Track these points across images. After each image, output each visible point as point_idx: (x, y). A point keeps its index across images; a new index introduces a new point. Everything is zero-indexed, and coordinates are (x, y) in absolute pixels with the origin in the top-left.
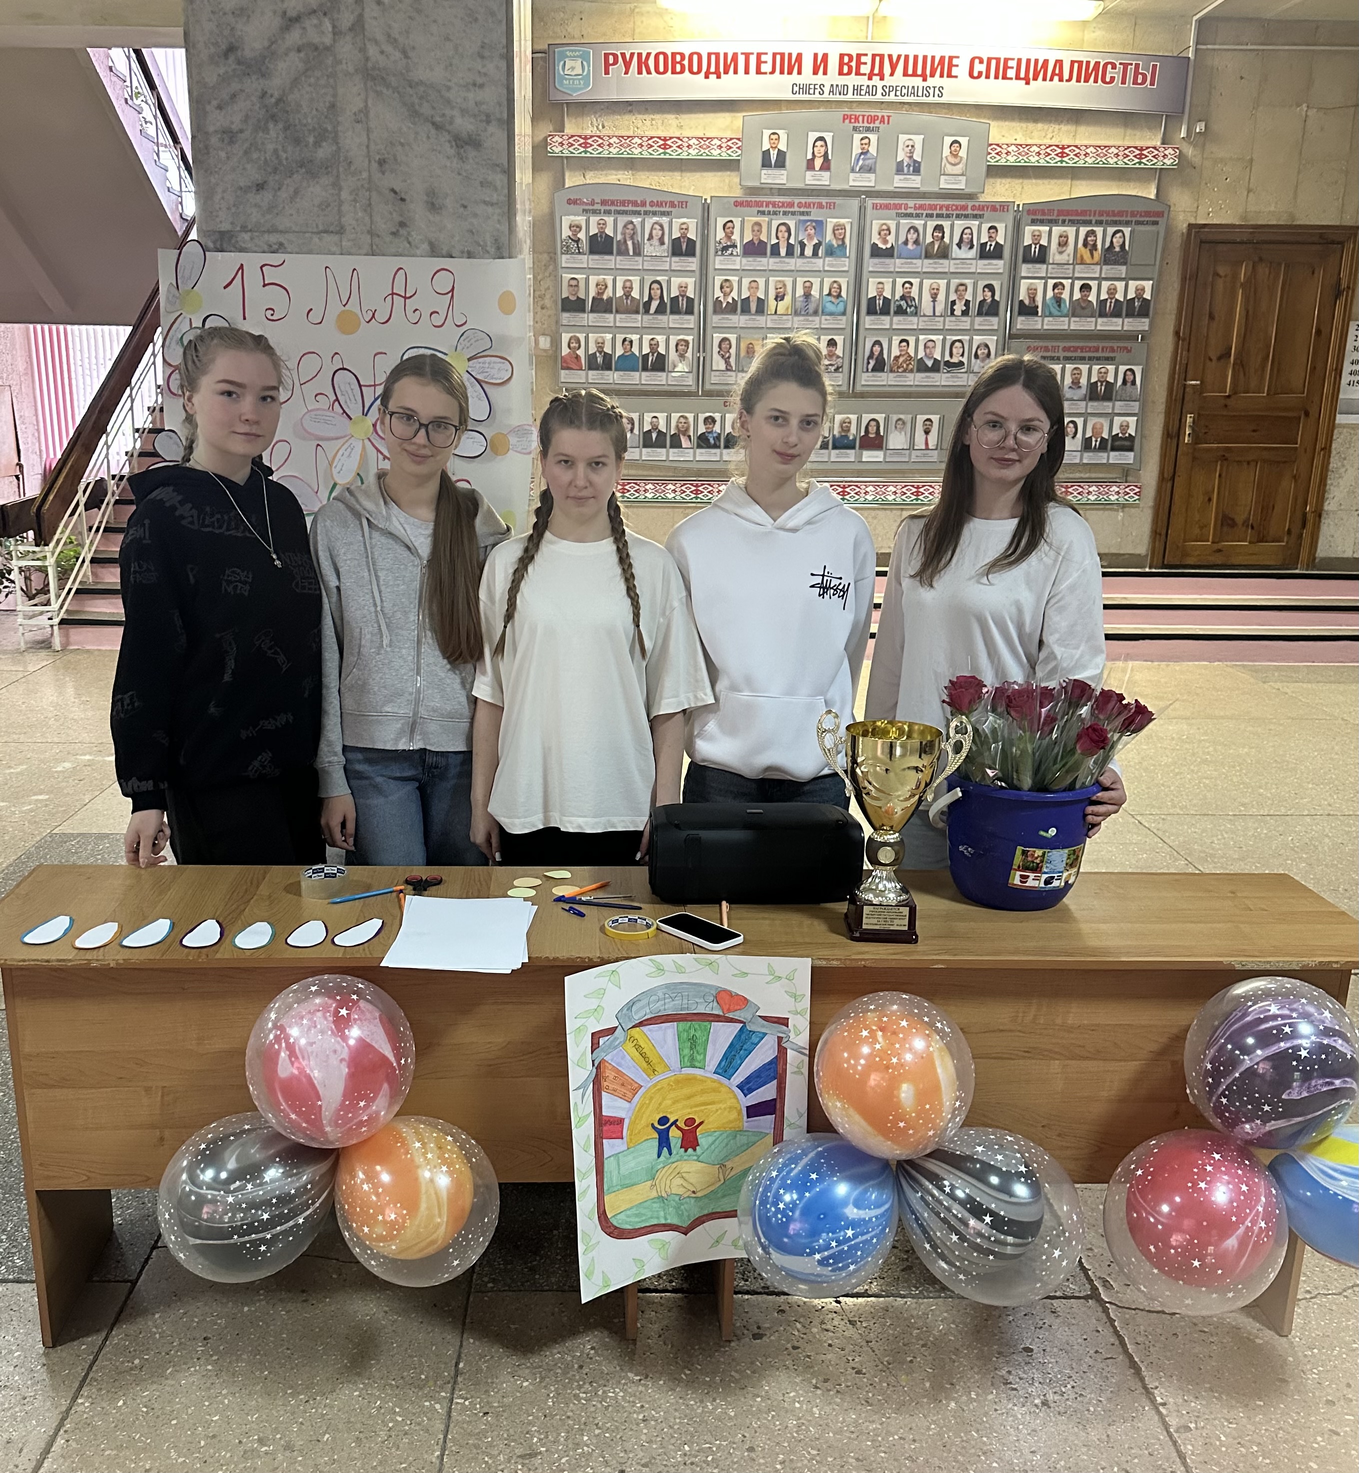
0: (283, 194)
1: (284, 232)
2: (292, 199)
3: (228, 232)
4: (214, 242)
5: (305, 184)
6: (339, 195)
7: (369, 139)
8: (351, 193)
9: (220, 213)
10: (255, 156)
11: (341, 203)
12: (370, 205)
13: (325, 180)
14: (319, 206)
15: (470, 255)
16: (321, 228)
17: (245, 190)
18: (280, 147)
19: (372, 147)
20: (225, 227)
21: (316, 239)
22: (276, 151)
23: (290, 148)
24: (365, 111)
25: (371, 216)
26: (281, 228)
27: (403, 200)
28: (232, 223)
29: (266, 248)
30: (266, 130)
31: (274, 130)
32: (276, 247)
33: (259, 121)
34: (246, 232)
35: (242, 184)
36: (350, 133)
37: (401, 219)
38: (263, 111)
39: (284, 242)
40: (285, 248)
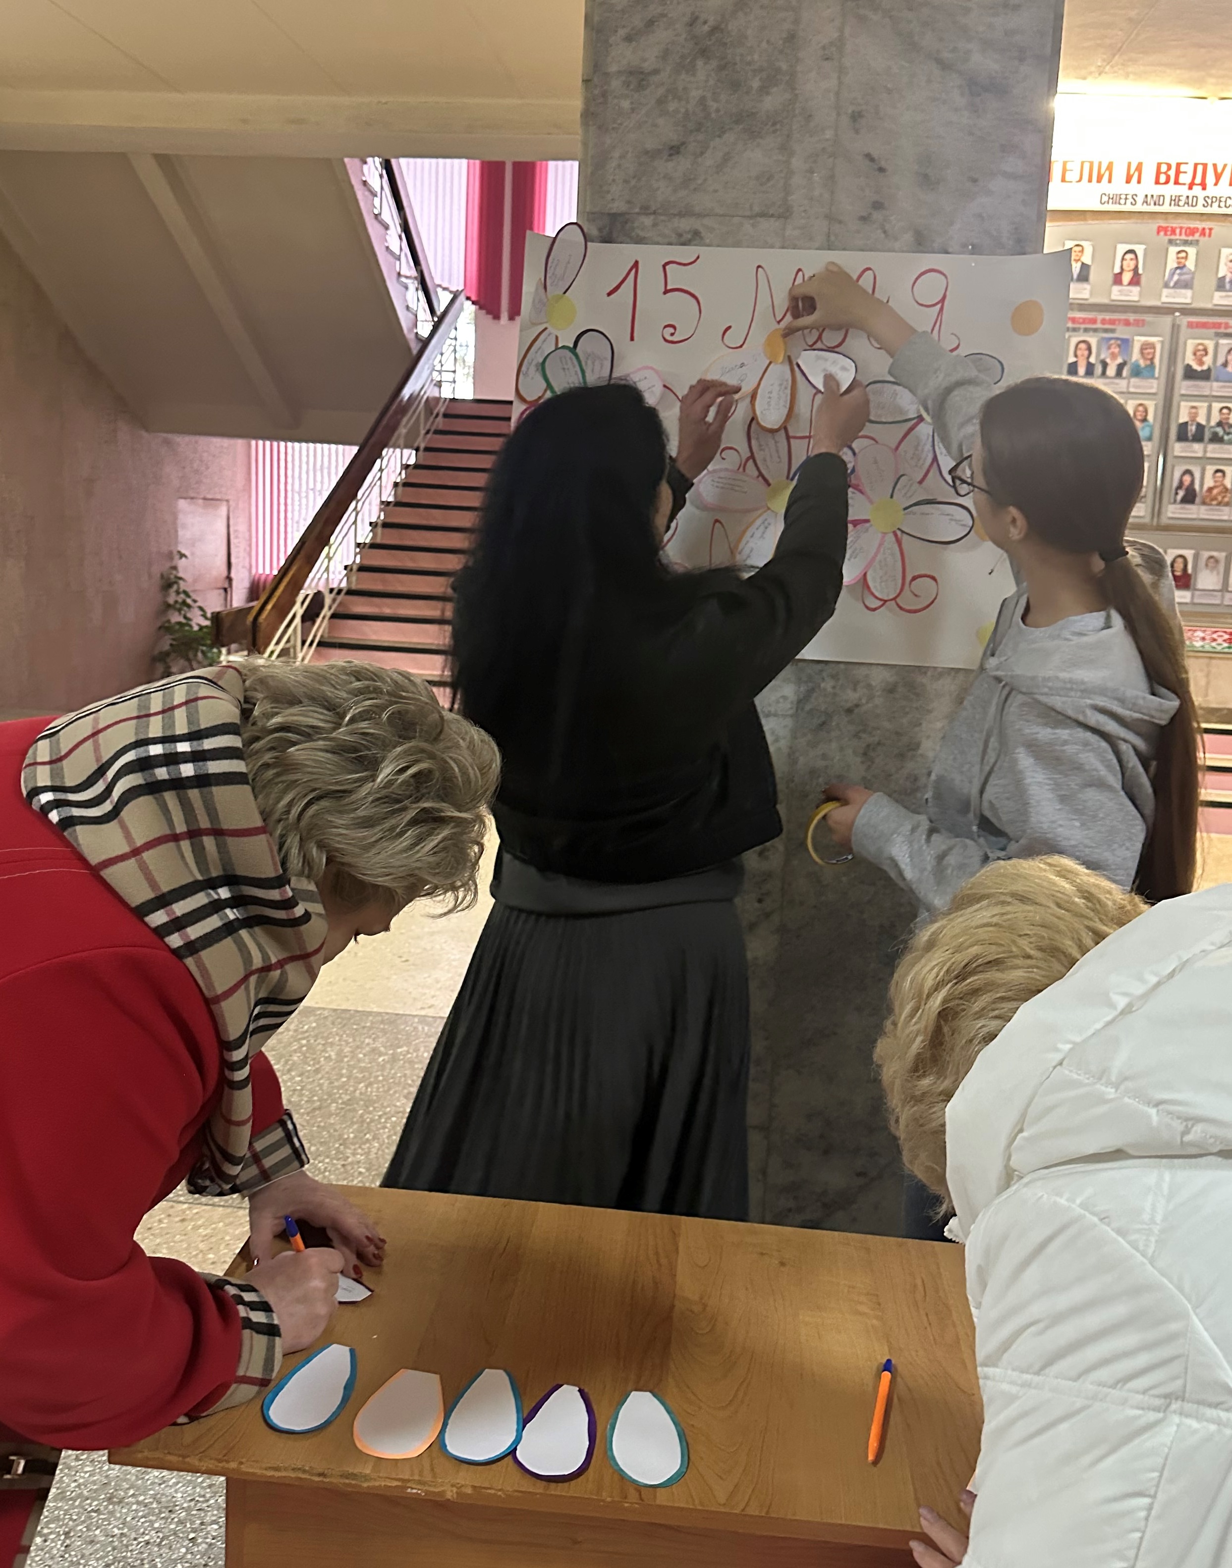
0: (709, 160)
1: (700, 216)
2: (719, 168)
3: (622, 214)
5: (739, 146)
6: (787, 163)
7: (840, 83)
8: (806, 160)
9: (615, 188)
10: (672, 106)
11: (790, 174)
12: (832, 177)
13: (770, 141)
14: (757, 179)
15: (976, 250)
16: (756, 209)
17: (653, 154)
18: (709, 95)
19: (844, 94)
20: (619, 207)
21: (747, 226)
22: (702, 100)
23: (723, 97)
24: (839, 43)
25: (832, 193)
26: (697, 209)
27: (882, 170)
28: (629, 202)
29: (674, 238)
30: (691, 69)
31: (703, 70)
32: (689, 236)
33: (683, 57)
34: (647, 215)
35: (649, 147)
36: (813, 75)
37: (876, 198)
38: (691, 44)
39: (701, 229)
40: (701, 238)
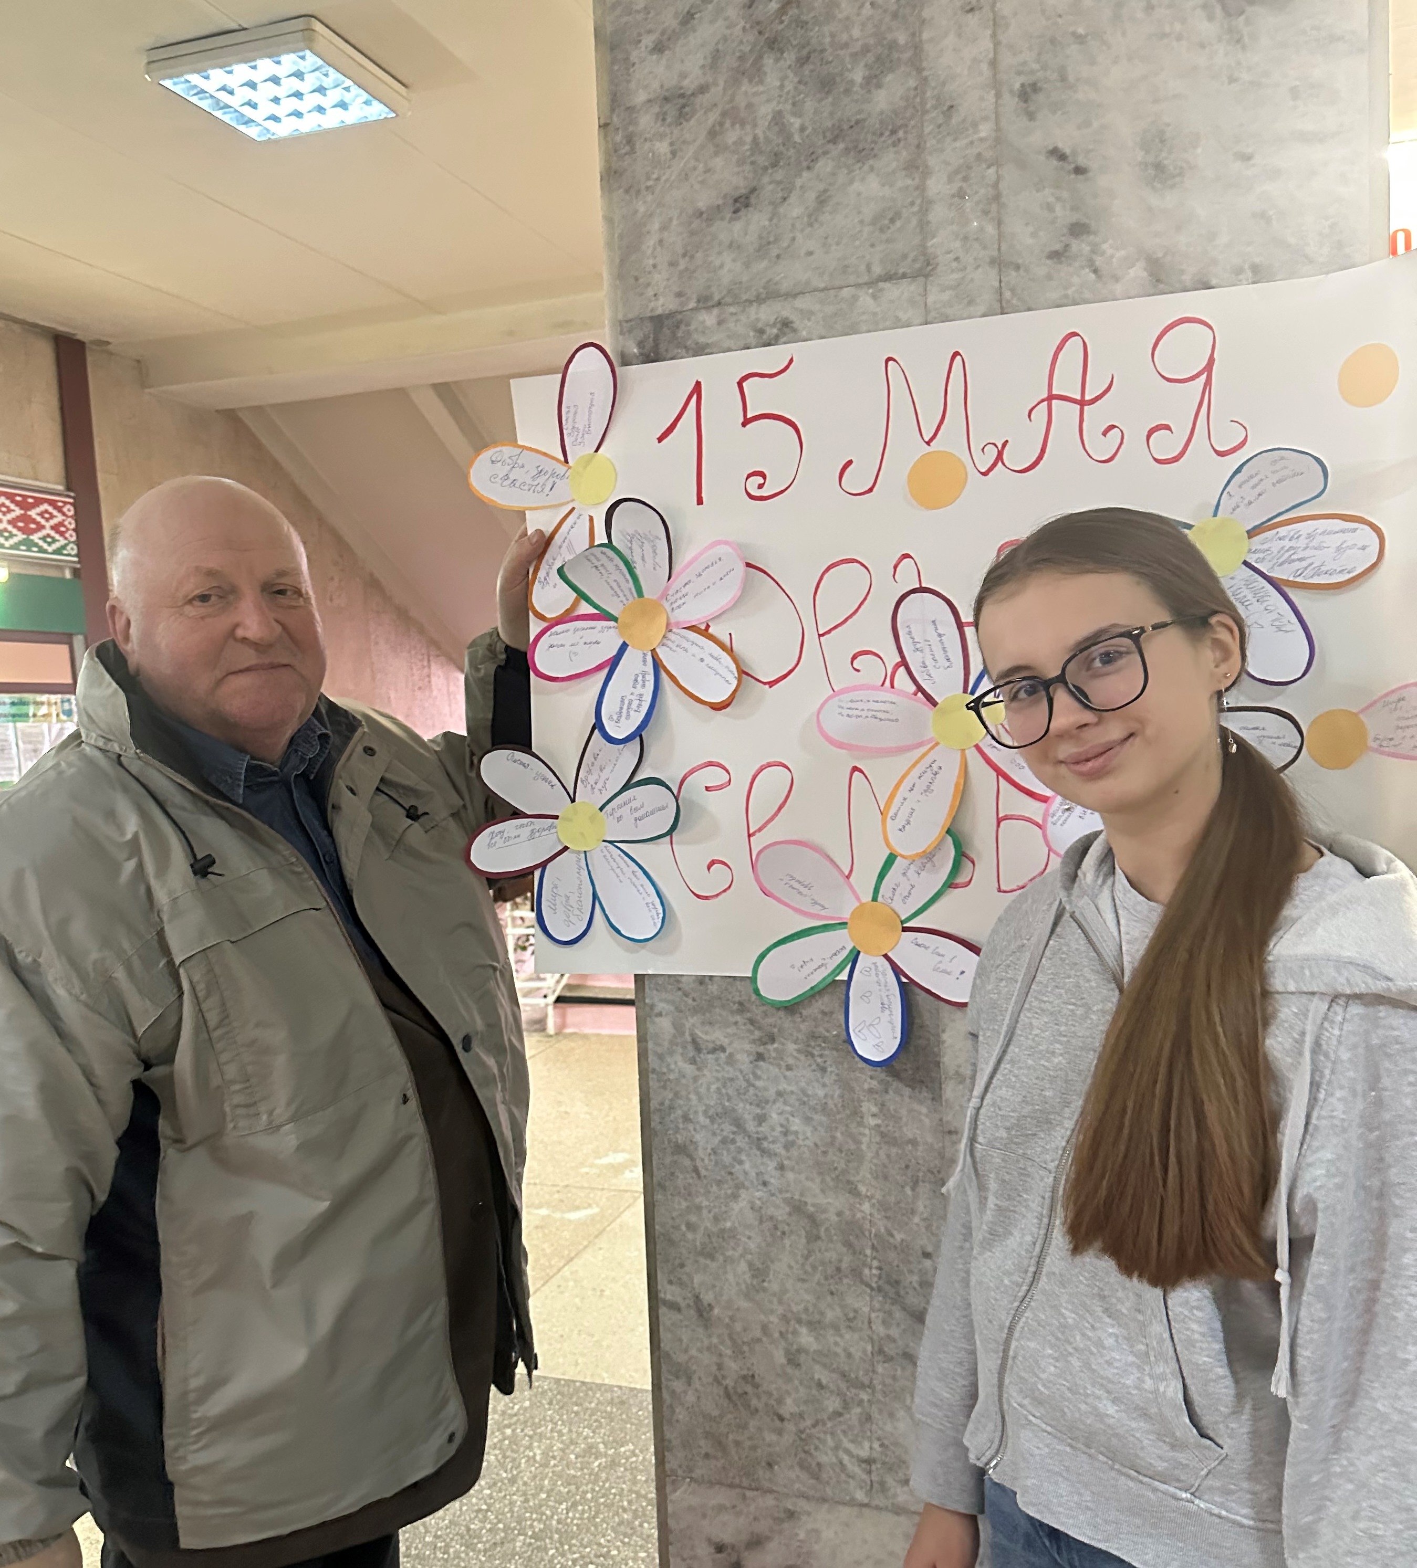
0: (795, 209)
1: (792, 295)
2: (812, 218)
3: (671, 315)
4: (640, 344)
5: (842, 177)
6: (921, 188)
7: (997, 44)
8: (950, 180)
9: (657, 277)
10: (731, 136)
11: (926, 205)
12: (997, 197)
13: (890, 160)
14: (874, 222)
16: (877, 270)
17: (707, 216)
18: (788, 107)
19: (1007, 60)
20: (664, 304)
21: (865, 300)
22: (778, 118)
23: (809, 105)
25: (1000, 223)
26: (785, 286)
27: (1079, 170)
28: (679, 295)
29: (752, 337)
30: (756, 74)
31: (776, 71)
32: (775, 331)
33: (742, 58)
34: (708, 308)
35: (701, 205)
36: (951, 40)
37: (1074, 217)
38: (751, 37)
39: (792, 317)
40: (795, 330)
